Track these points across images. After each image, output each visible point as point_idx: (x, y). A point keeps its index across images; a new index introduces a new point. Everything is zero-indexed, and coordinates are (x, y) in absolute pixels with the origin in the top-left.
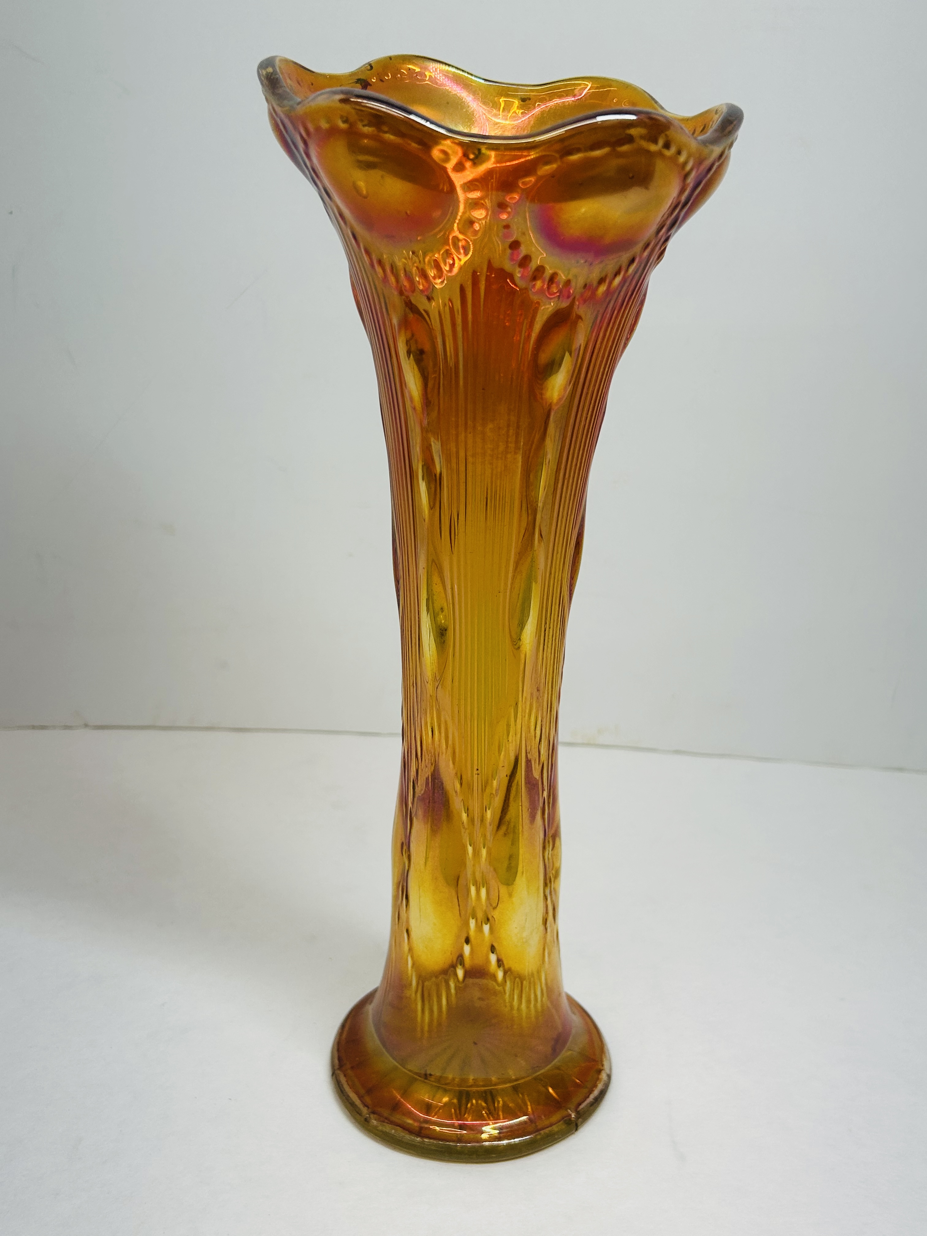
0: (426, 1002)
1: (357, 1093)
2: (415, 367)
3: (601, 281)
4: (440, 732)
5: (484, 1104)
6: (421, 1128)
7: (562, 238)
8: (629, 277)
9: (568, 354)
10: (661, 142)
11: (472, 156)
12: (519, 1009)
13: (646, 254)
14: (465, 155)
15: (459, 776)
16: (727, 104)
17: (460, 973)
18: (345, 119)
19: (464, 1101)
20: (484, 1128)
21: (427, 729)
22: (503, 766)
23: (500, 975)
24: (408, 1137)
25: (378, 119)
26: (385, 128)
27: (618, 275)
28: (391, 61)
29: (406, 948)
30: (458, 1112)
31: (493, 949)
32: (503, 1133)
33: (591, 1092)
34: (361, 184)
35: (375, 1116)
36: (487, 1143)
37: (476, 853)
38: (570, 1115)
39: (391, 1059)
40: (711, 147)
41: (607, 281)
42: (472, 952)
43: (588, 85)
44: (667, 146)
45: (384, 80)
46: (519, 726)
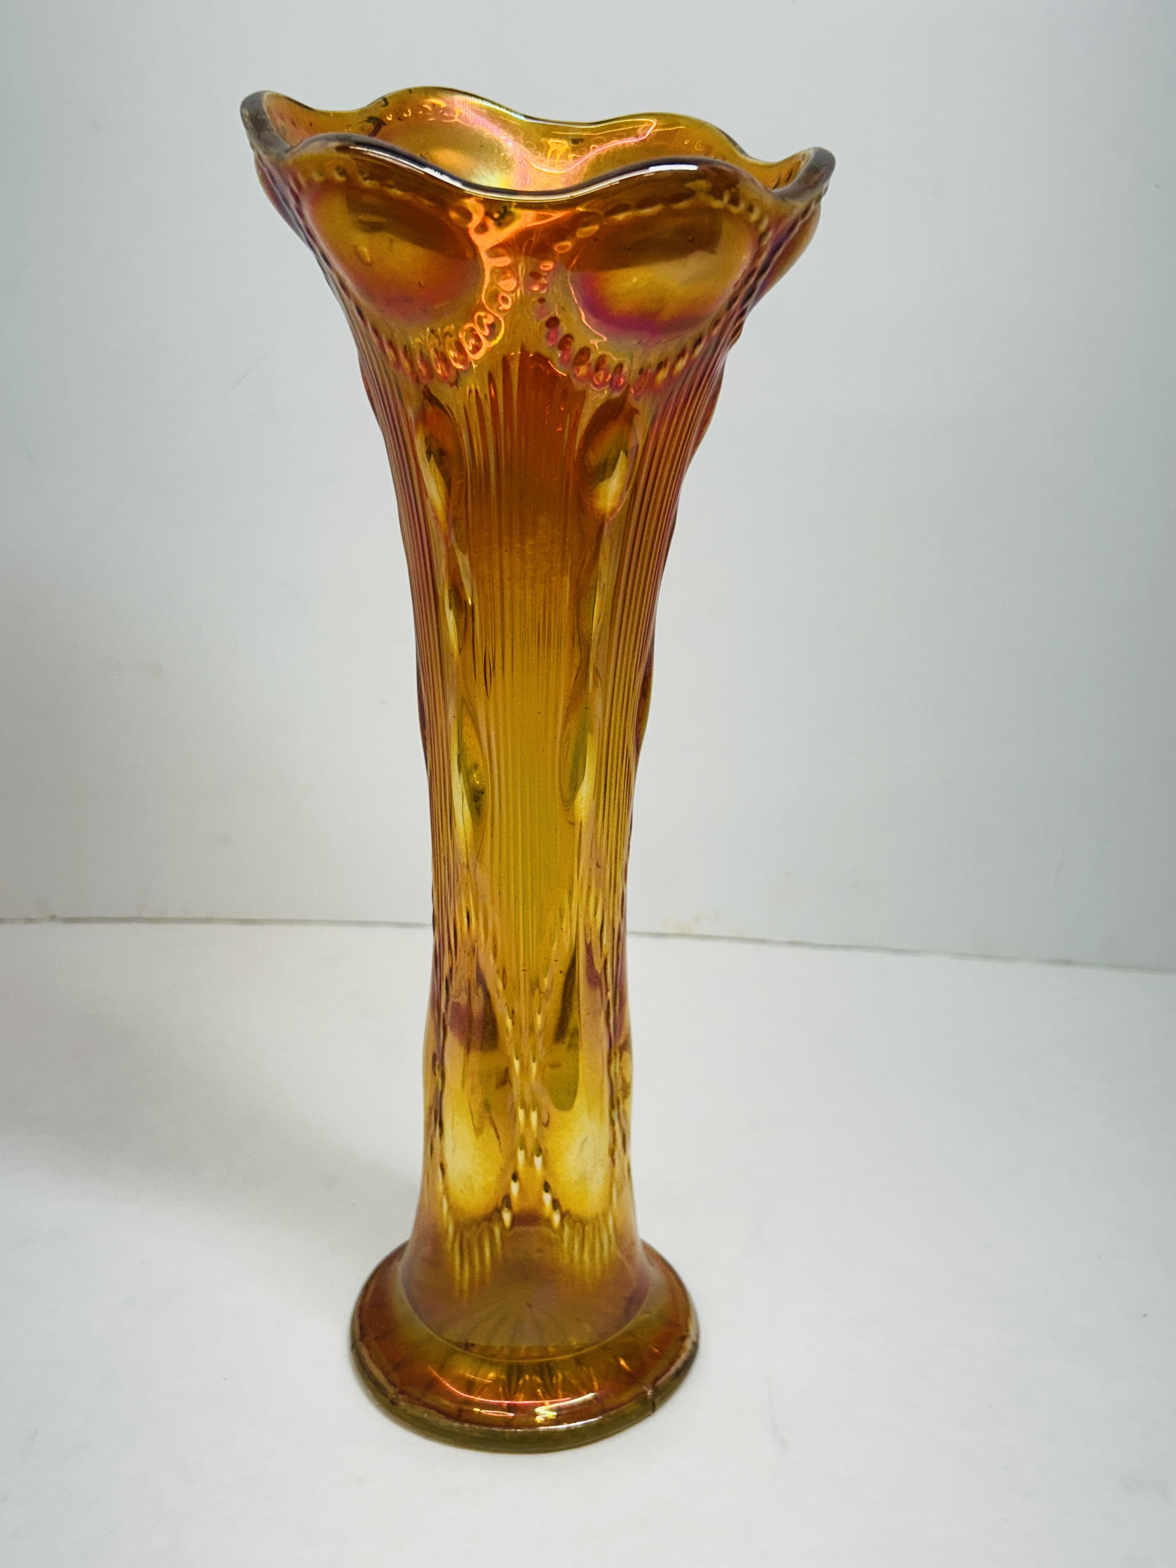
0: (466, 1254)
1: (382, 1369)
2: (437, 470)
3: (660, 366)
4: (477, 919)
5: (539, 1380)
6: (461, 1410)
7: (610, 313)
8: (695, 360)
9: (624, 454)
10: (726, 197)
11: (496, 216)
12: (581, 1261)
13: (716, 331)
14: (488, 214)
15: (501, 972)
16: (815, 148)
17: (507, 1217)
18: (341, 171)
19: (514, 1377)
20: (538, 1410)
21: (462, 913)
22: (556, 961)
23: (556, 1219)
24: (444, 1422)
25: (382, 172)
26: (391, 182)
27: (681, 358)
28: (411, 95)
29: (440, 1187)
30: (507, 1390)
31: (547, 1187)
32: (561, 1415)
33: (672, 1363)
34: (365, 250)
35: (404, 1396)
36: (541, 1428)
37: (525, 1068)
38: (645, 1393)
39: (424, 1326)
40: (791, 202)
41: (669, 363)
42: (521, 1190)
43: (652, 123)
44: (735, 201)
45: (402, 118)
46: (574, 912)
